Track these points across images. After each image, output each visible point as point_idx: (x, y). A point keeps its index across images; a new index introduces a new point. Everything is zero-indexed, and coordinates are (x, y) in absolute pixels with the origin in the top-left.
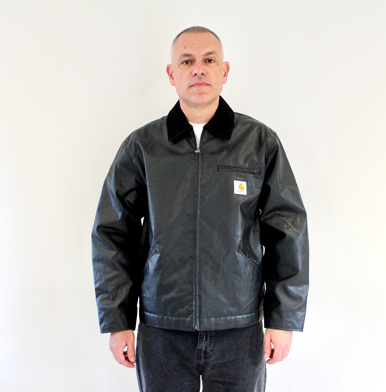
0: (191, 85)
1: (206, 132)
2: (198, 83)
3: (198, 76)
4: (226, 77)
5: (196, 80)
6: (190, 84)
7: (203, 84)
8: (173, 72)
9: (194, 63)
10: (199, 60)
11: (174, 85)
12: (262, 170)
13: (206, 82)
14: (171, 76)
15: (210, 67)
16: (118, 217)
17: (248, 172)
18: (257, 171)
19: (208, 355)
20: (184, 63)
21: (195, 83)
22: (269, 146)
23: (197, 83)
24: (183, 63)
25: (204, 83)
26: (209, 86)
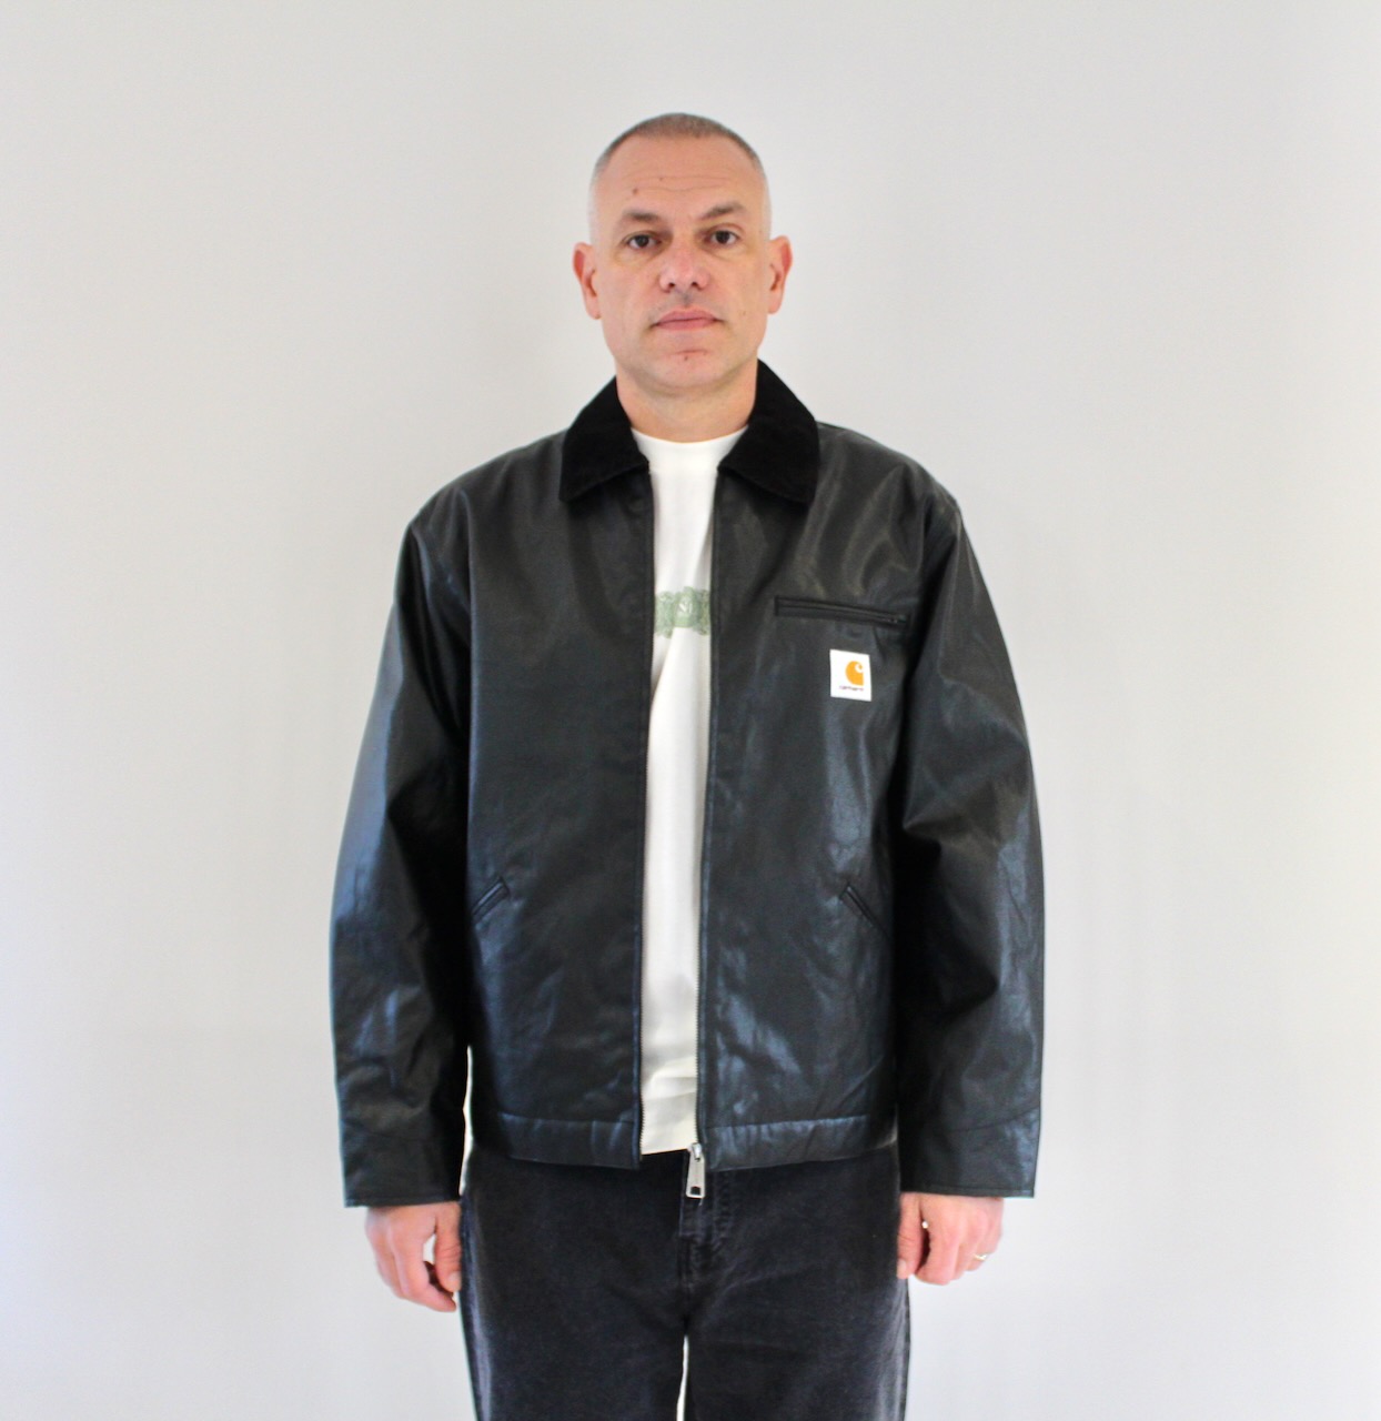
0: (656, 320)
2: (679, 317)
3: (679, 292)
4: (778, 292)
5: (670, 305)
6: (650, 319)
7: (697, 319)
8: (593, 272)
9: (664, 242)
10: (684, 233)
11: (598, 317)
13: (707, 310)
14: (589, 284)
15: (721, 259)
17: (873, 621)
18: (899, 618)
19: (714, 1259)
20: (634, 243)
21: (669, 315)
23: (674, 317)
24: (628, 243)
25: (701, 315)
26: (718, 325)
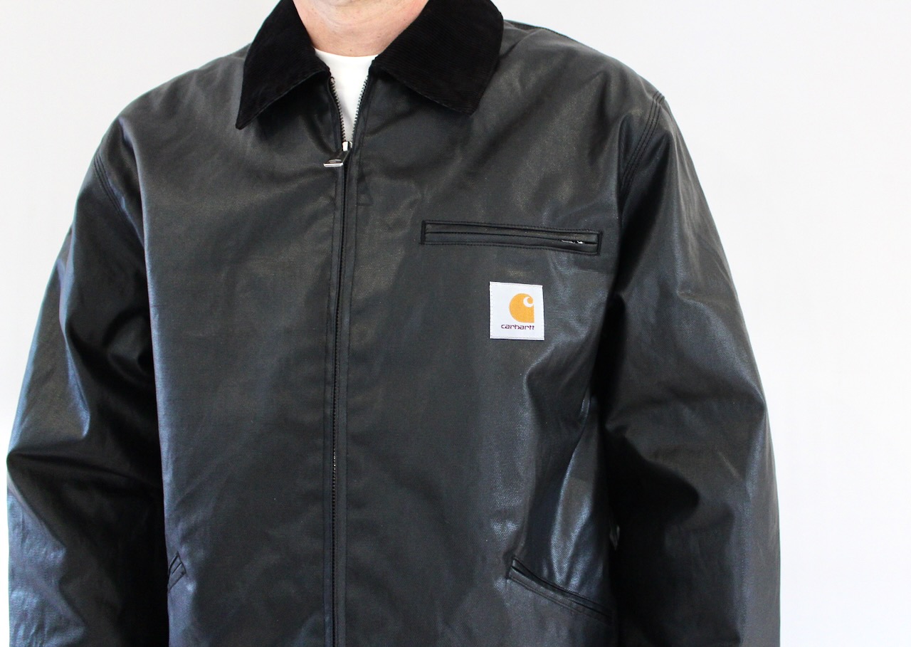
1: (380, 86)
12: (606, 233)
16: (81, 428)
17: (549, 245)
18: (584, 237)
22: (635, 139)
